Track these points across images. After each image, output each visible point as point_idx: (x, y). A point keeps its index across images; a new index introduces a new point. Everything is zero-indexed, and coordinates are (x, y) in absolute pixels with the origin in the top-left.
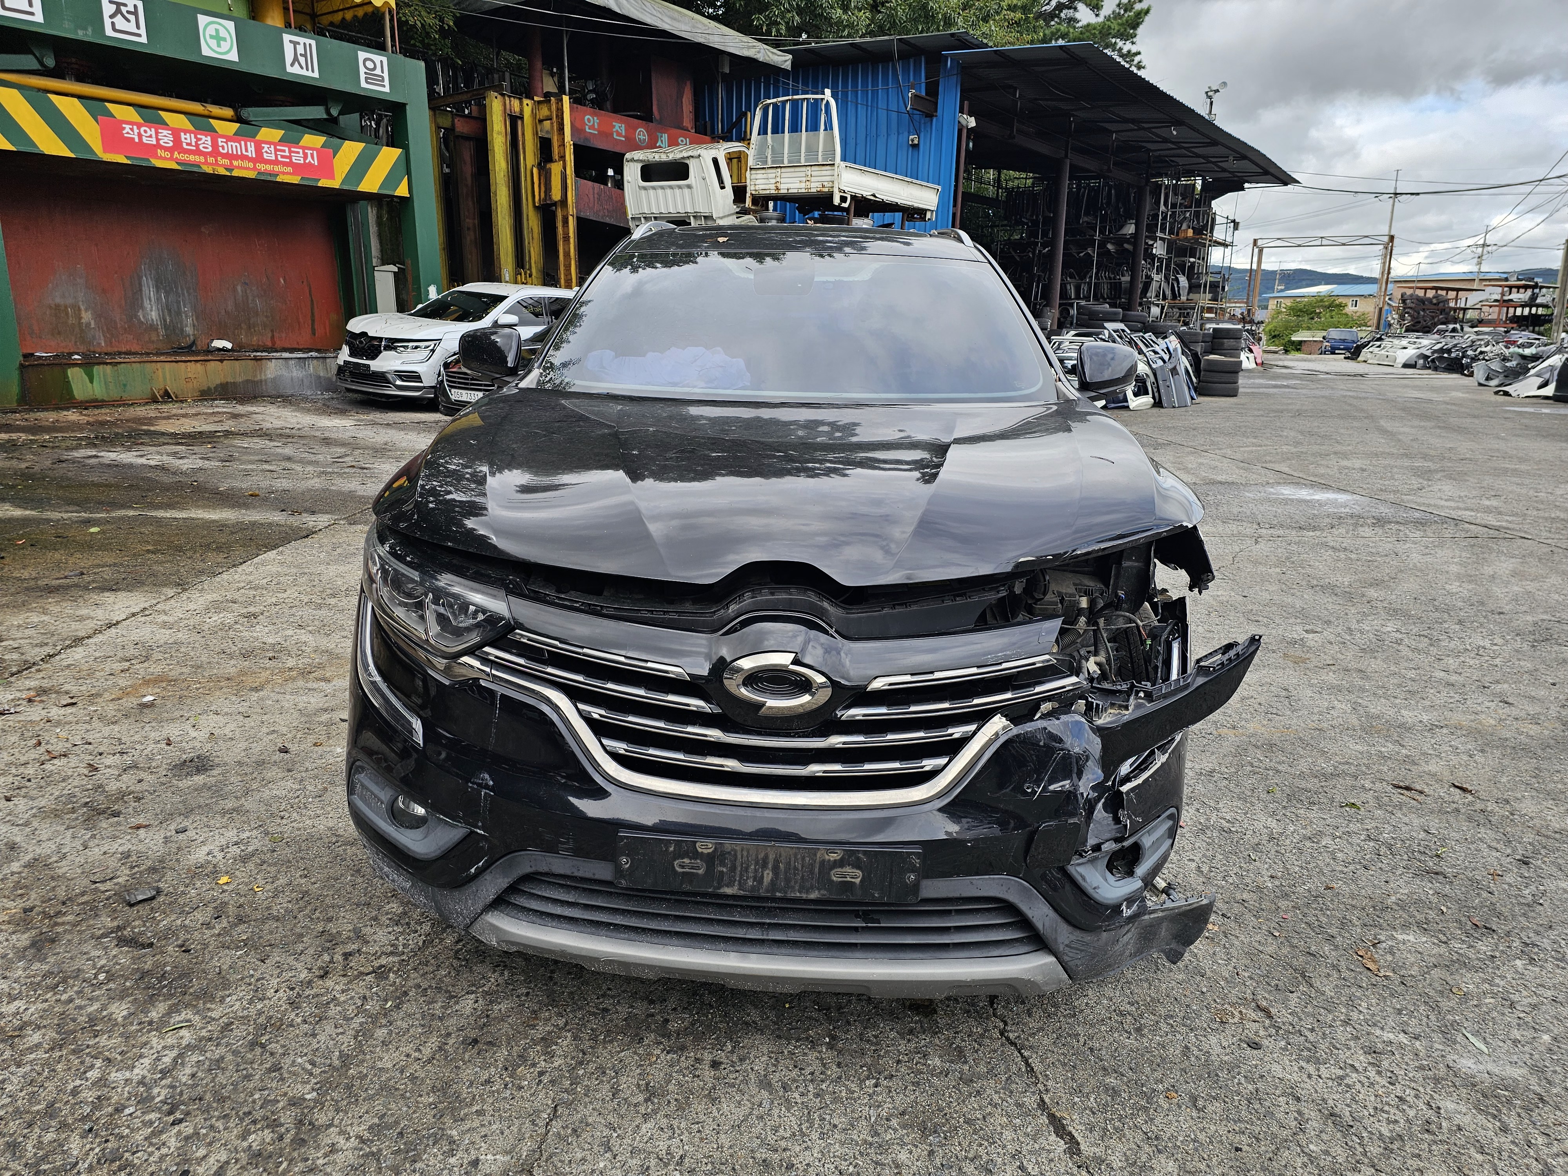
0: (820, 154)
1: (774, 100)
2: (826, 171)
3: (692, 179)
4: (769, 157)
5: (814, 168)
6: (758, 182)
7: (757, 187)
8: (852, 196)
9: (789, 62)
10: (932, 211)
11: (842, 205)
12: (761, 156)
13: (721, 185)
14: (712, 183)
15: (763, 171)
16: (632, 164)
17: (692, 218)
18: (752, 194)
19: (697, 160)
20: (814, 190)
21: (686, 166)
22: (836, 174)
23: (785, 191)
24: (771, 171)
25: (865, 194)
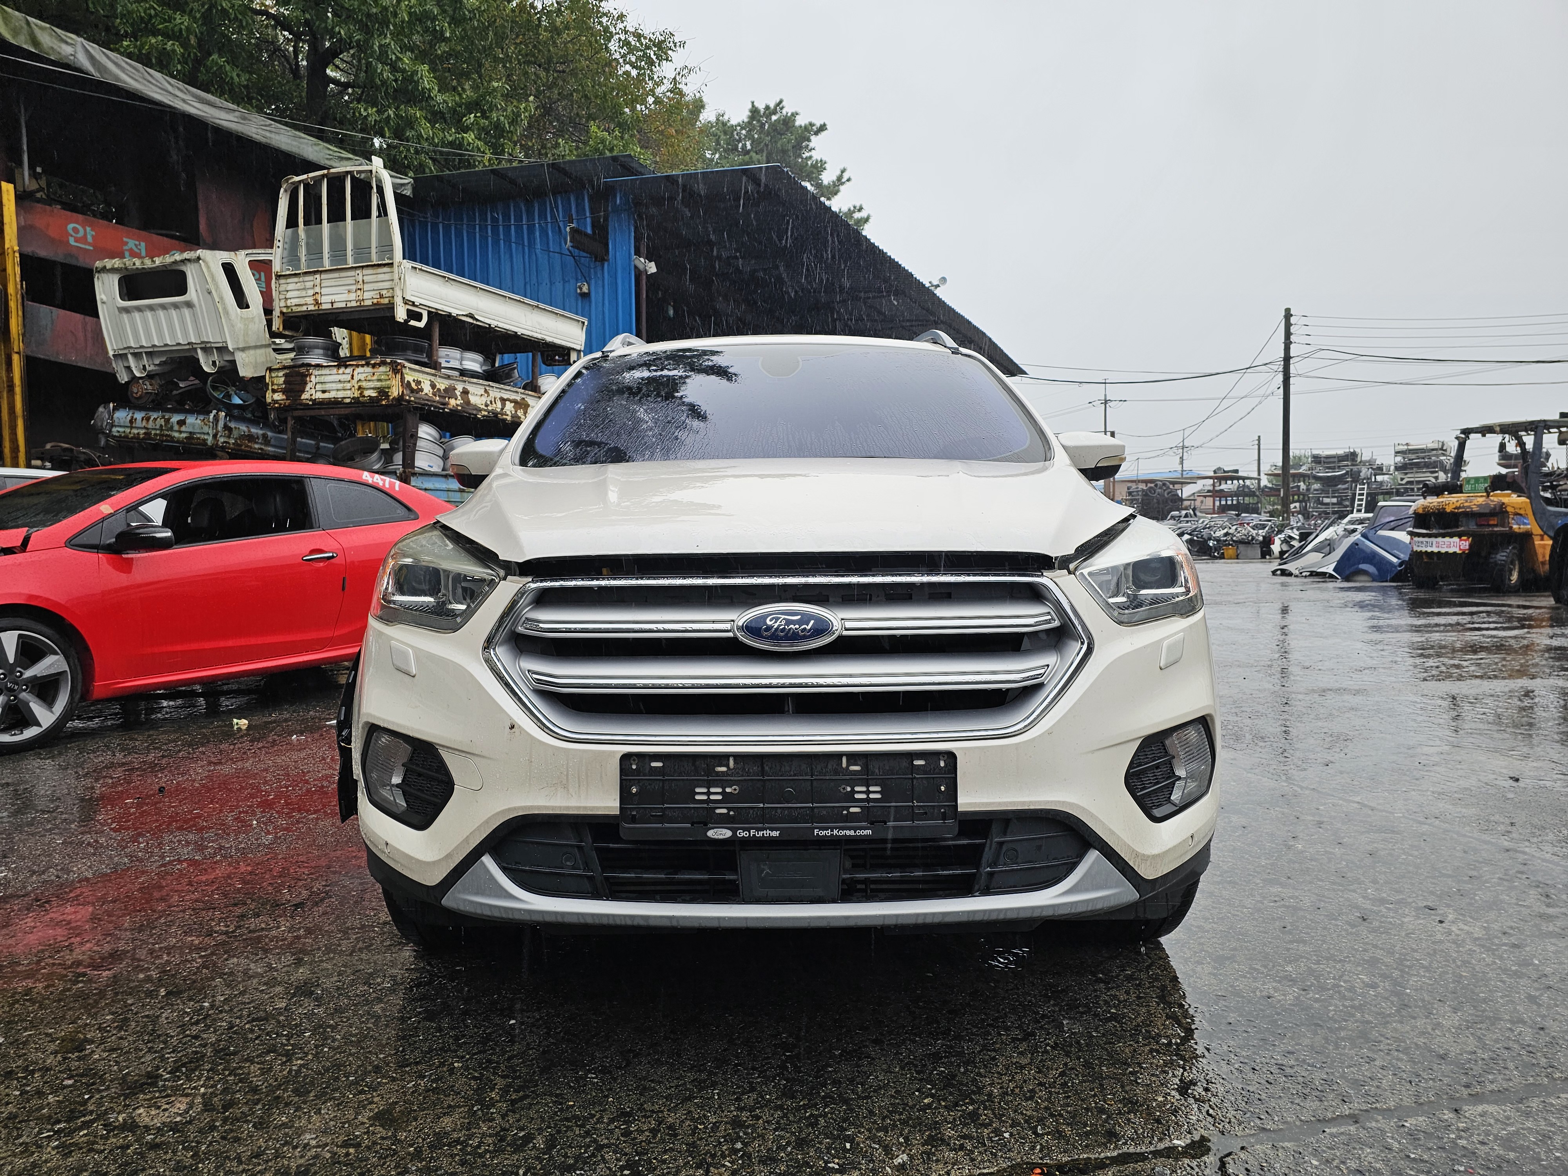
0: (374, 250)
2: (382, 274)
3: (192, 294)
4: (303, 259)
5: (366, 271)
6: (289, 295)
7: (289, 303)
8: (429, 313)
9: (409, 186)
10: (579, 351)
11: (413, 323)
12: (292, 257)
13: (242, 302)
14: (221, 298)
15: (296, 280)
16: (105, 276)
17: (199, 351)
18: (282, 312)
19: (196, 265)
20: (368, 303)
21: (183, 275)
22: (396, 277)
23: (329, 306)
24: (307, 278)
25: (454, 312)
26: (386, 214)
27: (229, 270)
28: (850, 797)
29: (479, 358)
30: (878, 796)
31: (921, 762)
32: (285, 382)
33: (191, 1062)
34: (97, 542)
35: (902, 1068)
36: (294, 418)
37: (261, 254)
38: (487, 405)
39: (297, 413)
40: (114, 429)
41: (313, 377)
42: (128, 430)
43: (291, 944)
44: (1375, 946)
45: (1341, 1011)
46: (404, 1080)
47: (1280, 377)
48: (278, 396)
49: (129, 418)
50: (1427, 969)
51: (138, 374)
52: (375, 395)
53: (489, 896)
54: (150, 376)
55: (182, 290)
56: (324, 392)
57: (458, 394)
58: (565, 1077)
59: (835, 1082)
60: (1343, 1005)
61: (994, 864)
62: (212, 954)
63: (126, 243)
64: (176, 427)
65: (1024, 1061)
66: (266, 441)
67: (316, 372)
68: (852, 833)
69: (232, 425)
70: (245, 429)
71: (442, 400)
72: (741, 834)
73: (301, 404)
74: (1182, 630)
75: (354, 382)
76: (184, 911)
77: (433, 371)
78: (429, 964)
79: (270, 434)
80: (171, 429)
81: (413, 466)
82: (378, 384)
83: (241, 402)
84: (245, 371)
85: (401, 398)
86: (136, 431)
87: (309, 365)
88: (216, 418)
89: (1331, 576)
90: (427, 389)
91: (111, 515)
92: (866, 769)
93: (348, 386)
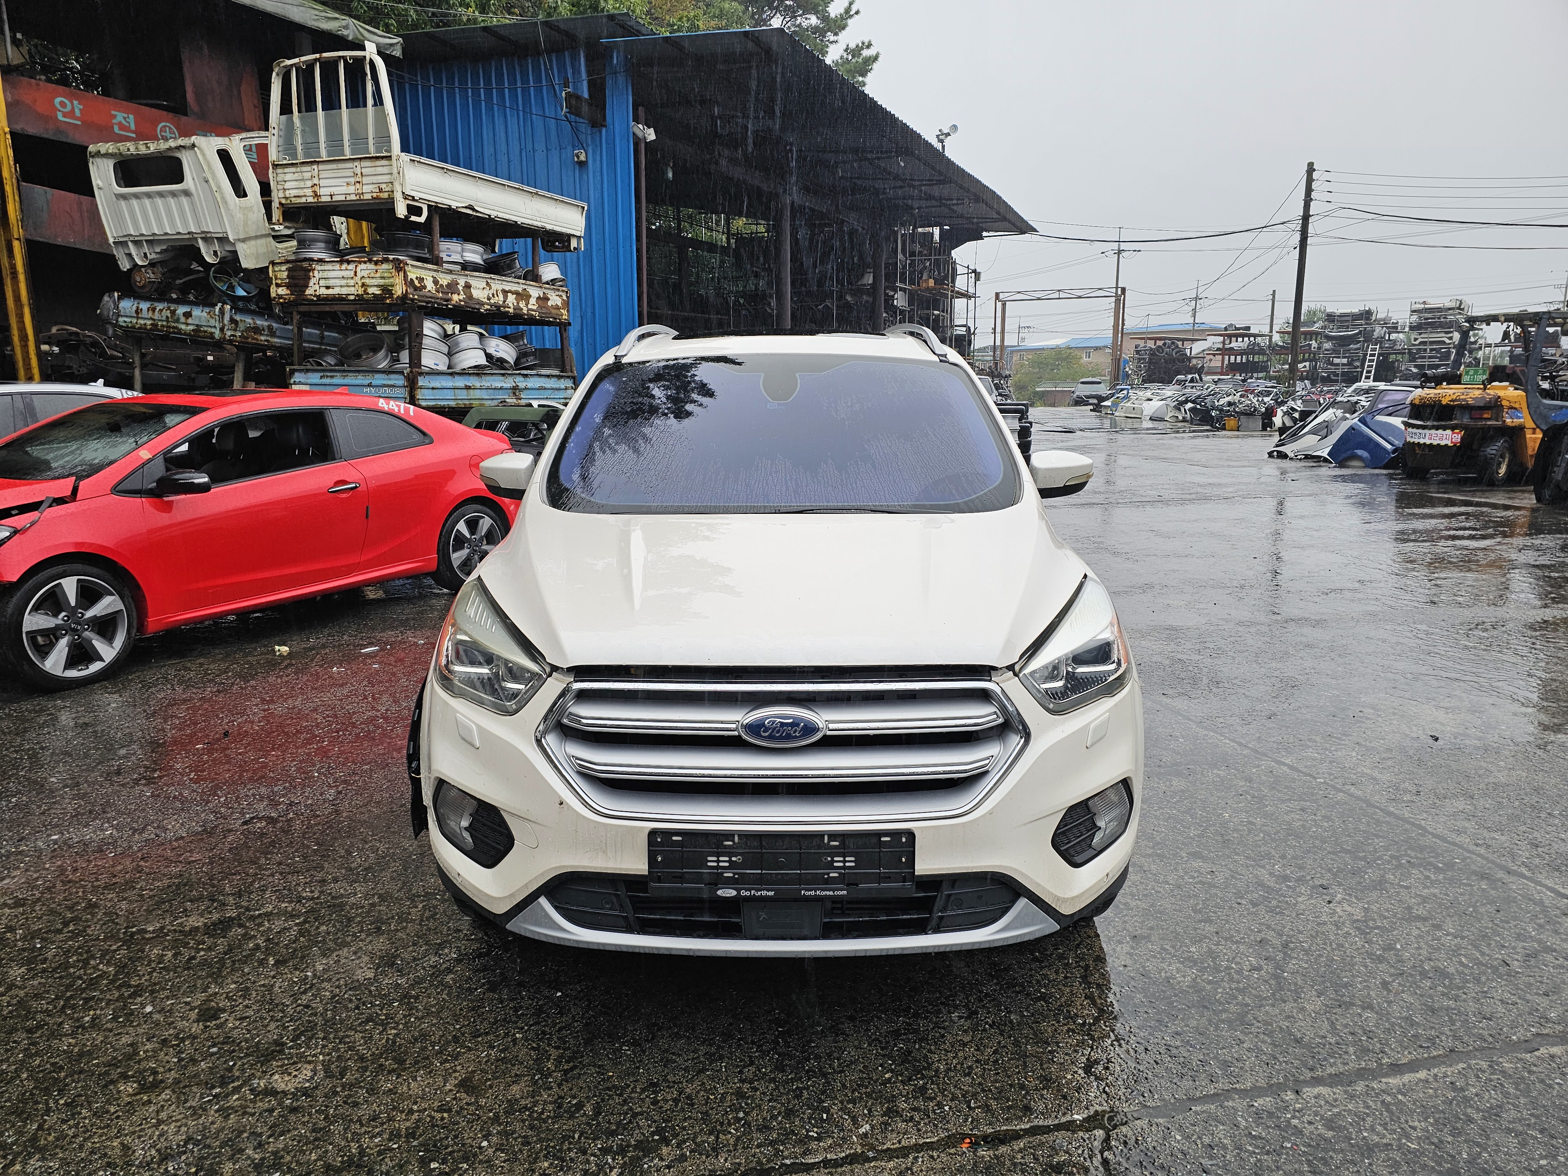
0: (371, 141)
1: (296, 60)
2: (381, 167)
3: (189, 182)
4: (300, 148)
5: (365, 163)
6: (287, 185)
7: (287, 193)
8: (429, 206)
9: (399, 47)
10: (579, 238)
11: (413, 218)
12: (288, 146)
13: (240, 191)
14: (219, 187)
15: (293, 169)
16: (98, 160)
17: (200, 241)
18: (281, 204)
19: (191, 152)
20: (368, 197)
21: (179, 163)
22: (395, 171)
23: (328, 199)
24: (305, 169)
25: (454, 205)
26: (382, 103)
27: (225, 156)
28: (830, 866)
29: (479, 249)
30: (853, 864)
31: (888, 839)
32: (288, 277)
33: (307, 1031)
34: (140, 487)
35: (870, 1045)
36: (299, 313)
37: (256, 138)
38: (489, 299)
39: (302, 309)
40: (121, 319)
41: (316, 273)
42: (134, 321)
43: (368, 912)
44: (1269, 927)
45: (1227, 993)
46: (477, 1050)
47: (1297, 237)
48: (282, 291)
49: (134, 308)
50: (1307, 952)
51: (140, 263)
52: (379, 292)
53: (545, 927)
54: (152, 265)
55: (178, 178)
56: (328, 288)
57: (461, 288)
58: (605, 1049)
59: (818, 1057)
60: (1230, 988)
61: (944, 909)
62: (305, 922)
63: (115, 117)
64: (183, 319)
65: (967, 1039)
66: (272, 332)
67: (318, 267)
68: (831, 893)
69: (238, 318)
70: (250, 321)
71: (445, 296)
72: (744, 893)
73: (307, 300)
74: (1108, 711)
75: (357, 279)
76: (272, 875)
77: (435, 267)
78: (486, 934)
79: (274, 325)
80: (177, 321)
81: (419, 365)
82: (382, 282)
83: (245, 294)
84: (247, 263)
85: (405, 296)
86: (142, 322)
87: (312, 260)
88: (222, 311)
89: (1326, 460)
90: (430, 285)
91: (149, 461)
92: (843, 845)
93: (352, 282)
